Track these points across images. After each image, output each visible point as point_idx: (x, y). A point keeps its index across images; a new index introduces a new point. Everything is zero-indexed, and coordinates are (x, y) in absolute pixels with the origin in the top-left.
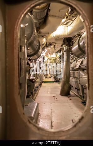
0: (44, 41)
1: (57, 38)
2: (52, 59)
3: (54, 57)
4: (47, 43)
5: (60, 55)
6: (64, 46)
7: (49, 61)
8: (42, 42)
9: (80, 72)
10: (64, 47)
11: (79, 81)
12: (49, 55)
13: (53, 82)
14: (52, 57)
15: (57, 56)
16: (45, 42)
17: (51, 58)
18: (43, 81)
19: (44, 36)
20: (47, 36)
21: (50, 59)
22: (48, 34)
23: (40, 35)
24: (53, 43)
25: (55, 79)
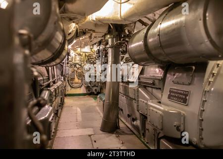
0: (73, 27)
1: (99, 23)
2: (84, 54)
3: (87, 52)
4: (77, 31)
5: (99, 50)
6: (109, 36)
7: (78, 58)
8: (69, 29)
9: (140, 89)
10: (109, 38)
11: (138, 106)
12: (79, 50)
13: (84, 95)
14: (84, 52)
15: (92, 51)
16: (75, 29)
17: (82, 53)
18: (67, 93)
19: (75, 18)
20: (80, 20)
21: (80, 55)
22: (84, 15)
23: (65, 15)
24: (89, 30)
25: (89, 90)
